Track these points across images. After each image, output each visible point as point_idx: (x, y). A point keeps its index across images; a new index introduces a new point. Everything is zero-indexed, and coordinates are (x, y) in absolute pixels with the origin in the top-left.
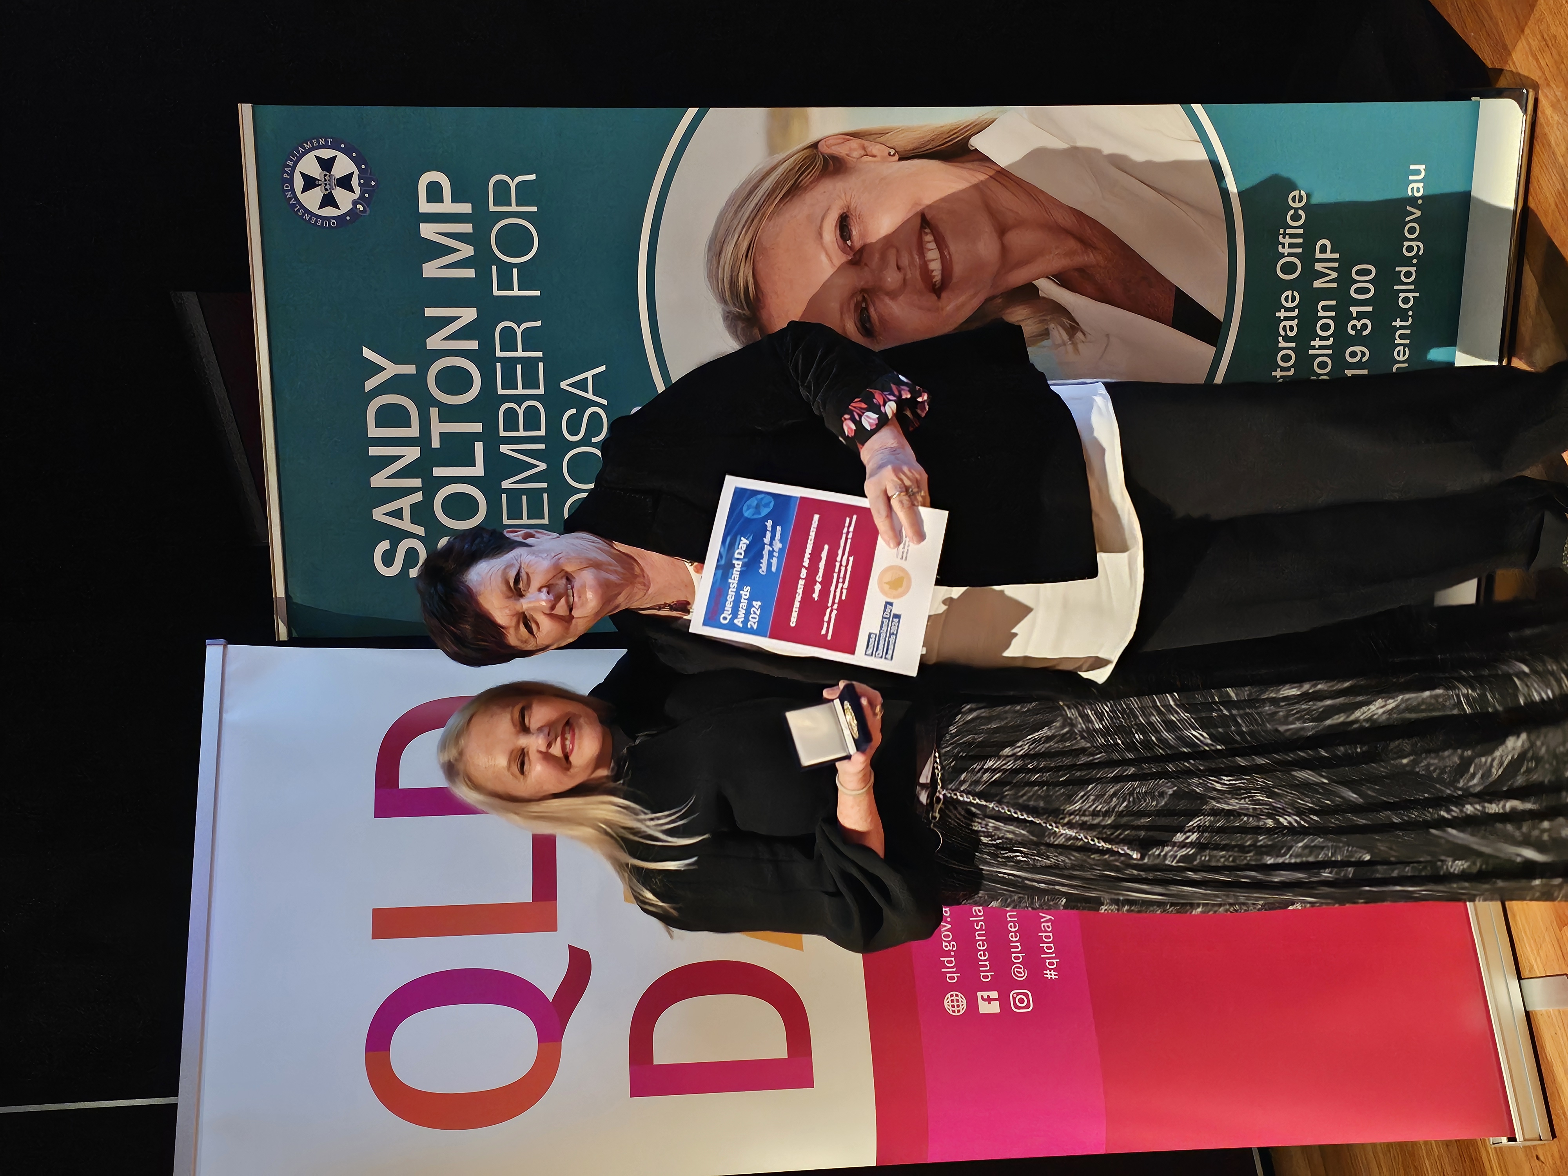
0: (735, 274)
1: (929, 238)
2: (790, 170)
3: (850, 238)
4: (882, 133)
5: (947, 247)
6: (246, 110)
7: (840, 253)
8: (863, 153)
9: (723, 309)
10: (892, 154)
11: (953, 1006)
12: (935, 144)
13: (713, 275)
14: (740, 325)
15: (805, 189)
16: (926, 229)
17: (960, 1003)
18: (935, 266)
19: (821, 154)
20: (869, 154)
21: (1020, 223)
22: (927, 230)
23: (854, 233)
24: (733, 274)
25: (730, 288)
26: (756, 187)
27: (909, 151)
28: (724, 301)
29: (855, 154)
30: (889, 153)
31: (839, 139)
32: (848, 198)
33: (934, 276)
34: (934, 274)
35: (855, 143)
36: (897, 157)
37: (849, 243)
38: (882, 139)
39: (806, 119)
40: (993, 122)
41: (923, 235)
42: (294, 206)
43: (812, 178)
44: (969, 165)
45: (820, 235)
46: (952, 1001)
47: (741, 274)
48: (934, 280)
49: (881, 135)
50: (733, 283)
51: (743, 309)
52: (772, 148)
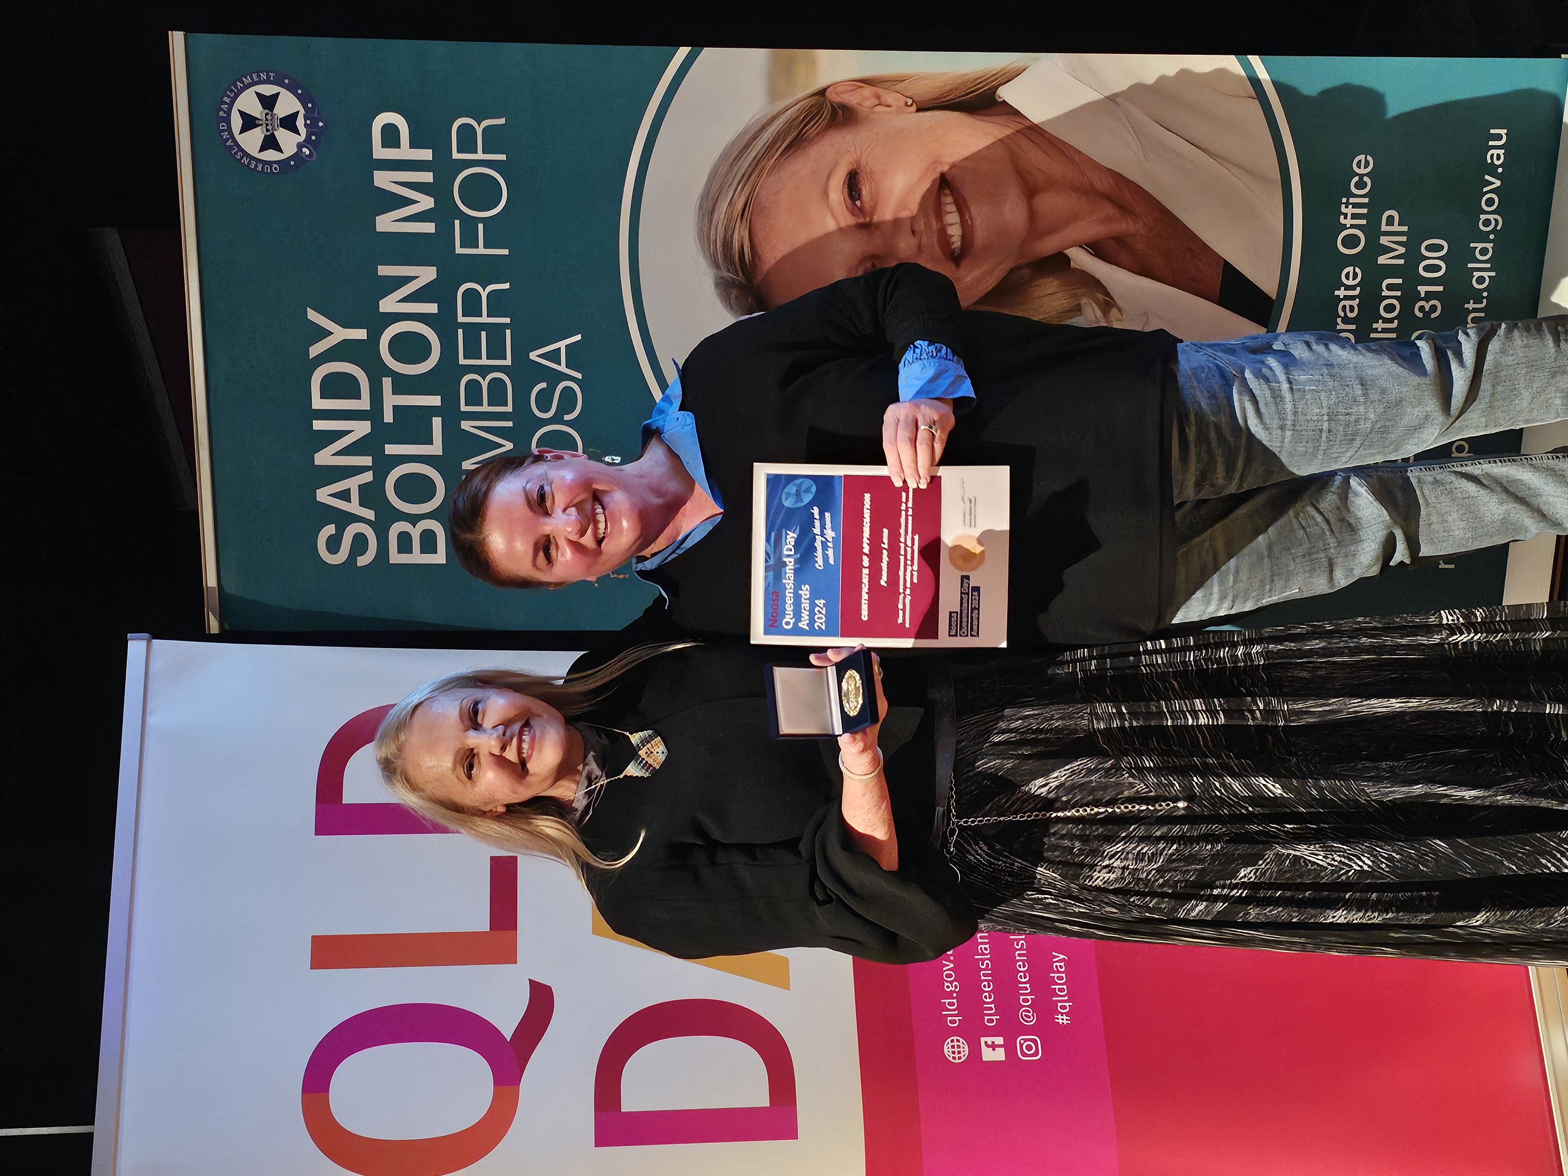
0: (729, 234)
1: (949, 199)
2: (795, 119)
3: (860, 198)
4: (899, 80)
5: (968, 209)
6: (177, 39)
7: (847, 213)
8: (877, 102)
9: (716, 275)
10: (909, 104)
11: (954, 1053)
12: (958, 93)
13: (704, 237)
14: (734, 292)
15: (811, 141)
16: (945, 189)
17: (961, 1049)
18: (955, 232)
19: (829, 101)
20: (884, 104)
21: (1052, 185)
22: (947, 191)
23: (864, 193)
24: (727, 236)
25: (724, 249)
26: (755, 137)
27: (928, 101)
28: (717, 266)
29: (868, 103)
30: (906, 103)
31: (850, 85)
32: (859, 152)
33: (954, 242)
34: (953, 239)
35: (867, 91)
36: (914, 108)
37: (858, 203)
38: (899, 87)
39: (813, 63)
40: (1024, 70)
41: (941, 197)
42: (230, 148)
43: (819, 128)
44: (997, 119)
45: (825, 193)
46: (953, 1047)
47: (736, 236)
48: (953, 247)
49: (896, 83)
50: (727, 244)
51: (738, 276)
52: (774, 94)
